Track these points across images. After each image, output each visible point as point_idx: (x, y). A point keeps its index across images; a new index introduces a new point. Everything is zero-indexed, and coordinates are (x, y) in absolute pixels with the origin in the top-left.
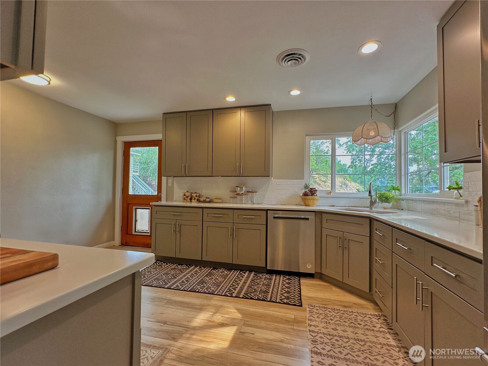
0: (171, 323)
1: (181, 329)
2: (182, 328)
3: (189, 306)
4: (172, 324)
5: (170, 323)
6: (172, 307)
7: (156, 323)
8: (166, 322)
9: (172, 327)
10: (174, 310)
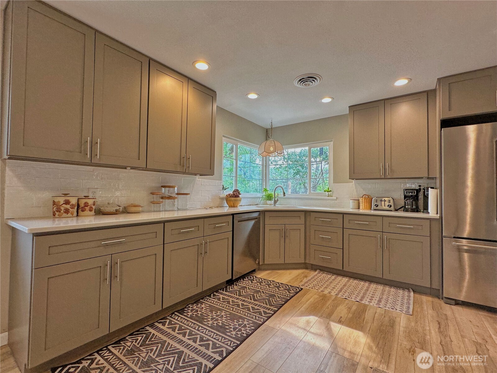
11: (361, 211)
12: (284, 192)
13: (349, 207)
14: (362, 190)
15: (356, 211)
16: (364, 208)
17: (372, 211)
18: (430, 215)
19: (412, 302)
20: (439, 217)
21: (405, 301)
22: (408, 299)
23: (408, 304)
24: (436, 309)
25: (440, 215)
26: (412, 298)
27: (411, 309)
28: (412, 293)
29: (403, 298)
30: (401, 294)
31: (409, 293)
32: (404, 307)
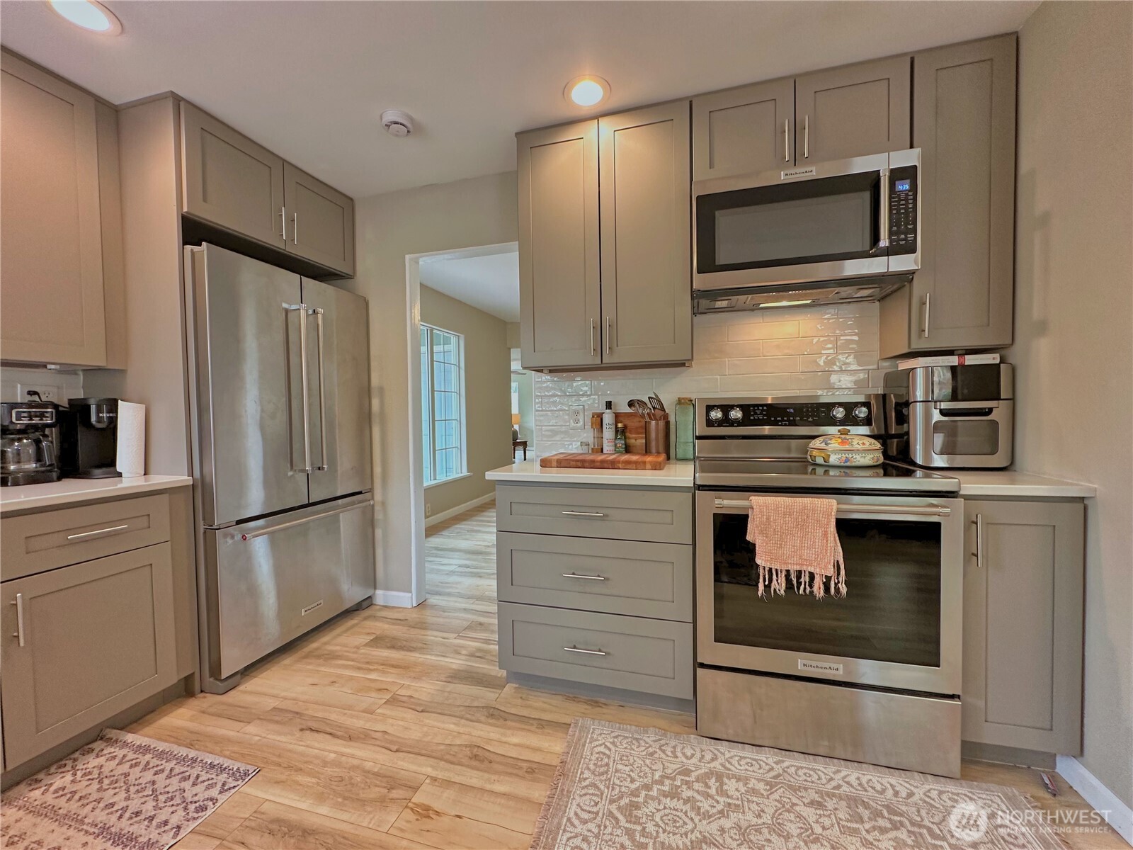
19: (183, 751)
20: (188, 480)
21: (168, 766)
22: (161, 755)
23: (194, 760)
24: (245, 716)
25: (191, 474)
26: (162, 746)
27: (227, 763)
28: (130, 737)
29: (146, 768)
30: (113, 764)
31: (125, 744)
32: (204, 776)
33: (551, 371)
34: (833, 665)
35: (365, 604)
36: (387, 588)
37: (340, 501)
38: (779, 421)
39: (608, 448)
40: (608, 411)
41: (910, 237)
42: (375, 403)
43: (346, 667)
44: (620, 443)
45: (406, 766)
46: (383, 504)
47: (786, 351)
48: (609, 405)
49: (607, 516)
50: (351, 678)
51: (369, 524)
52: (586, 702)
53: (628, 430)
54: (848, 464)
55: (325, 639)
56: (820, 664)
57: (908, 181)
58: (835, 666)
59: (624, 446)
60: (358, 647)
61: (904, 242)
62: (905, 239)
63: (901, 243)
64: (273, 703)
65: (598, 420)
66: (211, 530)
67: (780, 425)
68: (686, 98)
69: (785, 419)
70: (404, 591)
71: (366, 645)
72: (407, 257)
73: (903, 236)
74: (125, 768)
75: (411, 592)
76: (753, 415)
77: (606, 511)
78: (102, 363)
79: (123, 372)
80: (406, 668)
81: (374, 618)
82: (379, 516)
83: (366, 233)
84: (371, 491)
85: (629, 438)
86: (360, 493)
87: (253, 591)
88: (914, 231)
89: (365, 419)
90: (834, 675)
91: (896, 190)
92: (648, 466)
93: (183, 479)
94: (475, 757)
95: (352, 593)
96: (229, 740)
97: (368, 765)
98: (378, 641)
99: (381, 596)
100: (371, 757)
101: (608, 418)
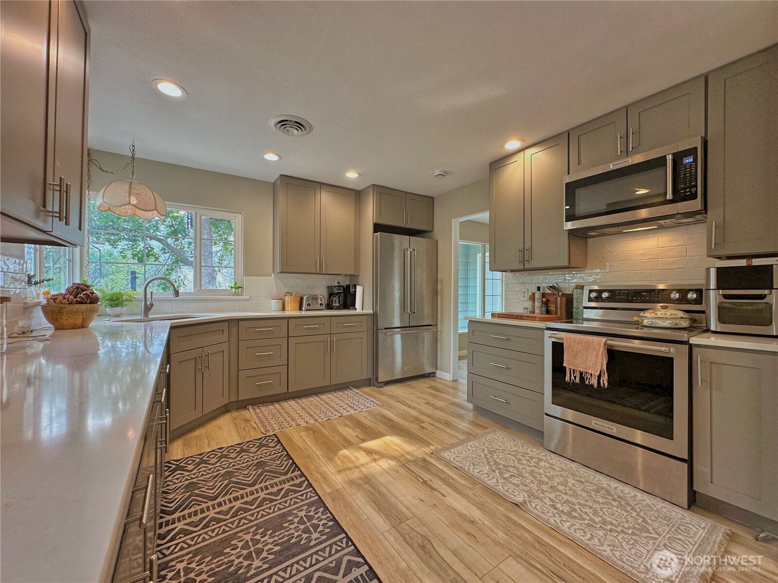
0: (418, 480)
1: (412, 467)
2: (409, 467)
3: (378, 495)
4: (417, 476)
5: (420, 479)
6: (401, 506)
7: (436, 488)
8: (422, 483)
9: (419, 472)
10: (401, 498)
11: (288, 313)
12: (175, 289)
13: (272, 309)
14: (283, 286)
15: (280, 314)
16: (292, 309)
17: (303, 312)
18: (357, 311)
19: (366, 396)
20: (372, 312)
21: (362, 398)
22: (361, 395)
23: (368, 399)
24: (383, 394)
25: (373, 310)
26: (361, 394)
27: (375, 401)
28: (355, 390)
29: (357, 396)
30: (351, 394)
31: (354, 391)
32: (370, 402)
33: (512, 271)
34: (610, 427)
35: (432, 375)
36: (441, 371)
37: (425, 327)
38: (635, 300)
39: (537, 311)
40: (538, 292)
41: (693, 190)
42: (439, 286)
43: (417, 391)
44: (544, 309)
45: (423, 418)
46: (441, 332)
47: (649, 257)
48: (539, 289)
49: (510, 339)
50: (416, 394)
51: (435, 340)
52: (502, 426)
53: (550, 302)
54: (651, 325)
55: (413, 382)
56: (603, 425)
57: (692, 156)
58: (612, 427)
59: (545, 311)
60: (423, 387)
61: (689, 193)
62: (690, 191)
63: (687, 194)
64: (391, 393)
65: (533, 298)
66: (377, 330)
67: (635, 302)
68: (566, 131)
69: (639, 298)
70: (448, 373)
71: (426, 387)
72: (453, 220)
73: (688, 190)
74: (353, 395)
75: (450, 373)
76: (617, 296)
77: (509, 337)
78: (353, 273)
79: (359, 276)
80: (436, 396)
81: (434, 381)
82: (439, 337)
83: (438, 211)
84: (436, 325)
85: (550, 307)
86: (431, 325)
87: (393, 363)
88: (696, 186)
89: (435, 293)
90: (611, 432)
91: (684, 163)
92: (537, 319)
93: (371, 312)
94: (446, 424)
95: (428, 370)
96: (379, 398)
97: (412, 414)
98: (432, 388)
99: (439, 373)
100: (413, 412)
101: (538, 296)
